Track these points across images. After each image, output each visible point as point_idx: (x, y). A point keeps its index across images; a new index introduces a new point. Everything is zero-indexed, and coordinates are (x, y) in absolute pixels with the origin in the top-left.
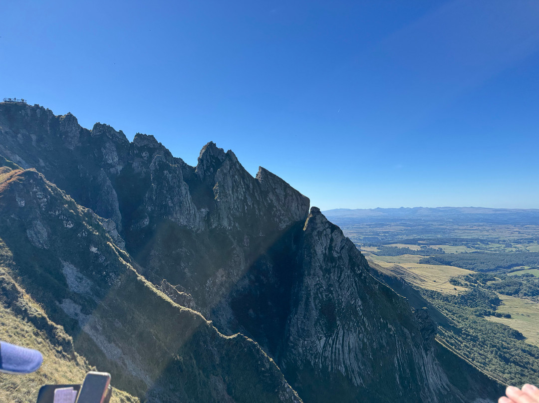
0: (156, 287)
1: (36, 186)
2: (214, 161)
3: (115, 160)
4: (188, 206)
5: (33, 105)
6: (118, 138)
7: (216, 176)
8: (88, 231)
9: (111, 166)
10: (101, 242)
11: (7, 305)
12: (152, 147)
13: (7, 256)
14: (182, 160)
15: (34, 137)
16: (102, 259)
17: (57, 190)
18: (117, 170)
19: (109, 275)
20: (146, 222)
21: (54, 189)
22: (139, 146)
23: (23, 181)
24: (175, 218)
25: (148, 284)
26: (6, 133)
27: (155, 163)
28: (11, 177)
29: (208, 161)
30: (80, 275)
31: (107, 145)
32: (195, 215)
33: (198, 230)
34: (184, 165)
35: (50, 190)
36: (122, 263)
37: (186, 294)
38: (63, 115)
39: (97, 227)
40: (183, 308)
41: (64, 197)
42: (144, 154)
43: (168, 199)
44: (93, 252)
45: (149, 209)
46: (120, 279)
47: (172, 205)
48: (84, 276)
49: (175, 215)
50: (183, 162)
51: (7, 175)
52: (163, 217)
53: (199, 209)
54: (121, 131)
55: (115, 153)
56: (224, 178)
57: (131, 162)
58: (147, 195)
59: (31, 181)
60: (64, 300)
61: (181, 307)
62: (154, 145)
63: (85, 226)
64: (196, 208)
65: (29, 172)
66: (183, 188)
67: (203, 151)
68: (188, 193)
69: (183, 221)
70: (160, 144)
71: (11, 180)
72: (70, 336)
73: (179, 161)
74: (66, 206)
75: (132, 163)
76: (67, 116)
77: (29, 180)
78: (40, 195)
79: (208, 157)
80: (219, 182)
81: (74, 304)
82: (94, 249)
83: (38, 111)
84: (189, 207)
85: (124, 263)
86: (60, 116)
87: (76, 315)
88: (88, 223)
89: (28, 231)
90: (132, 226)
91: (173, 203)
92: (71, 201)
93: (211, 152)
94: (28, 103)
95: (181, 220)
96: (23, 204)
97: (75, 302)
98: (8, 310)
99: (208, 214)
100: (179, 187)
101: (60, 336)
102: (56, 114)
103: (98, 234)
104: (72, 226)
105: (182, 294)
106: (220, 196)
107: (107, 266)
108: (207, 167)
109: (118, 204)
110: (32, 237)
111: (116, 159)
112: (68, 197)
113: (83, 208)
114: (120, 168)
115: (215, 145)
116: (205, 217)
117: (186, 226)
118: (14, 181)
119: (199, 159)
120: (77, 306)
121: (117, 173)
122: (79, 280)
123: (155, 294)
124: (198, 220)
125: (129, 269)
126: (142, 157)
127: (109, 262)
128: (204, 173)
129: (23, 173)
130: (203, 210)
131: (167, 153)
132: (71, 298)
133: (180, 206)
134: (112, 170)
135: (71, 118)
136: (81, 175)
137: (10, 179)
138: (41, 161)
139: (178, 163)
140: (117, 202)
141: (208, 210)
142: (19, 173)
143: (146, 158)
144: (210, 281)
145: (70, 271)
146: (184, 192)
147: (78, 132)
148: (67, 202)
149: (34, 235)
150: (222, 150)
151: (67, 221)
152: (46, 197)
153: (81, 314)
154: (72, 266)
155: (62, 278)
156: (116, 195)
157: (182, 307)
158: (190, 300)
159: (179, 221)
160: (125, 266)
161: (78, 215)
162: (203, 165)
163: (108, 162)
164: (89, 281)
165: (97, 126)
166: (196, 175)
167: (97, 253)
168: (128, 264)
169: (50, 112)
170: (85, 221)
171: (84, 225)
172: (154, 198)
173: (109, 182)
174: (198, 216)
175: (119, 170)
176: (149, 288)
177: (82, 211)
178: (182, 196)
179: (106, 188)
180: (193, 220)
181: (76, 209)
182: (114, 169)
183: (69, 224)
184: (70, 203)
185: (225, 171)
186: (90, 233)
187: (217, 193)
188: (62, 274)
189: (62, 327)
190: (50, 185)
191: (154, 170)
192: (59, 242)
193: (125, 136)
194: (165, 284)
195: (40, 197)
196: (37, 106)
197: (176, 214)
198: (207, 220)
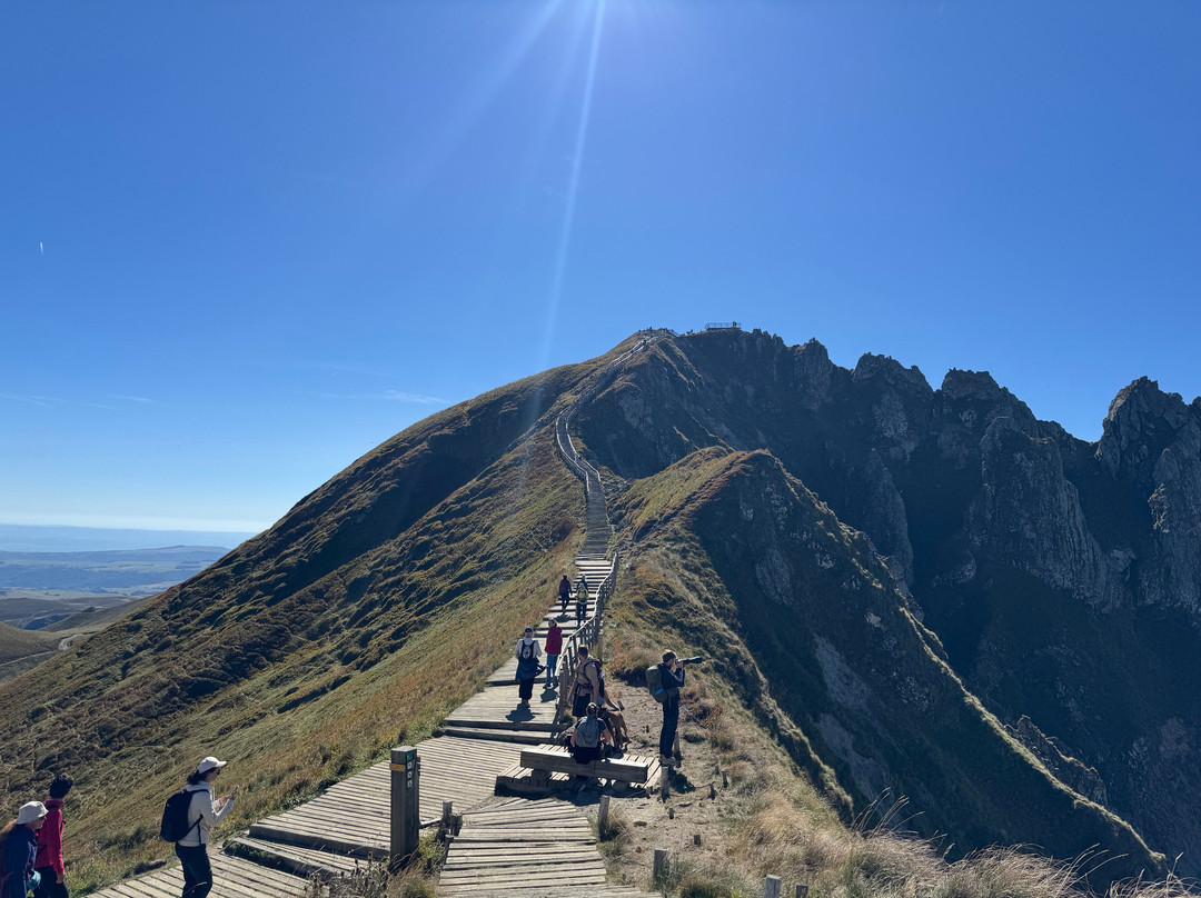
0: (1008, 730)
1: (771, 483)
2: (1152, 426)
3: (901, 431)
4: (1076, 539)
5: (751, 332)
6: (908, 382)
7: (1157, 467)
8: (862, 577)
9: (893, 442)
10: (887, 604)
11: (746, 703)
12: (984, 397)
13: (729, 610)
14: (1058, 425)
15: (750, 390)
16: (890, 643)
17: (804, 491)
18: (904, 451)
19: (904, 681)
20: (970, 571)
21: (799, 491)
22: (954, 397)
23: (751, 473)
24: (1041, 570)
25: (990, 717)
26: (709, 385)
27: (993, 435)
28: (732, 464)
29: (1132, 426)
30: (848, 670)
31: (886, 398)
32: (1095, 564)
33: (1103, 604)
34: (1065, 438)
35: (793, 490)
36: (930, 658)
37: (1082, 765)
38: (802, 345)
39: (878, 572)
40: (1081, 799)
41: (817, 506)
42: (965, 416)
43: (1023, 521)
44: (871, 625)
45: (977, 541)
46: (928, 695)
47: (1034, 535)
48: (854, 674)
49: (1039, 561)
50: (1062, 432)
51: (724, 461)
52: (1011, 563)
53: (1106, 550)
54: (915, 368)
55: (902, 416)
56: (1182, 473)
57: (935, 433)
58: (971, 509)
59: (763, 473)
60: (821, 715)
61: (1075, 794)
62: (988, 394)
63: (856, 567)
64: (1097, 548)
65: (760, 455)
66: (1063, 495)
67: (1120, 402)
68: (1077, 506)
69: (1061, 577)
70: (1005, 389)
71: (732, 471)
72: (848, 794)
73: (1052, 428)
74: (821, 523)
75: (937, 437)
76: (807, 345)
77: (760, 472)
78: (776, 499)
79: (1134, 417)
80: (1168, 484)
81: (840, 730)
82: (873, 619)
83: (759, 341)
84: (1080, 542)
85: (935, 658)
86: (795, 347)
87: (845, 752)
88: (860, 561)
89: (757, 568)
90: (937, 577)
91: (1035, 530)
92: (828, 515)
93: (1144, 405)
94: (743, 329)
95: (1057, 576)
96: (750, 514)
97: (843, 724)
98: (749, 713)
99: (1134, 564)
100: (1053, 492)
101: (831, 789)
102: (789, 344)
103: (880, 586)
104: (830, 565)
105: (1072, 763)
106: (1169, 520)
107: (899, 660)
108: (1130, 442)
109: (906, 526)
110: (764, 578)
111: (903, 428)
112: (822, 507)
113: (852, 531)
114: (910, 447)
115: (1155, 384)
116: (1124, 573)
117: (1070, 591)
118: (737, 473)
119: (1106, 423)
120: (846, 734)
121: (905, 458)
122: (845, 680)
123: (1008, 746)
124: (1103, 578)
125: (945, 674)
126: (960, 421)
127: (904, 652)
128: (1122, 456)
129: (750, 459)
130: (1117, 553)
131: (1022, 410)
132: (835, 716)
133: (1055, 542)
134: (893, 451)
135: (816, 350)
136: (832, 462)
137: (730, 469)
138: (760, 434)
139: (1049, 434)
140: (904, 520)
141: (1133, 556)
142: (744, 458)
143: (969, 425)
144: (1141, 746)
145: (828, 657)
146: (1065, 505)
147: (828, 376)
148: (822, 516)
149: (767, 576)
150: (1177, 397)
151: (823, 553)
152: (786, 504)
153: (853, 754)
154: (831, 648)
155: (815, 669)
156: (903, 507)
157: (1079, 796)
158: (1094, 783)
159: (1051, 576)
160: (938, 667)
161: (842, 544)
162: (1119, 439)
163: (886, 434)
164: (864, 686)
165: (866, 360)
166: (1099, 463)
167: (879, 629)
168: (943, 663)
169: (779, 340)
170: (856, 557)
171: (853, 565)
172: (989, 516)
173: (887, 478)
174: (1102, 567)
175: (908, 451)
176: (992, 729)
177: (850, 536)
178: (1061, 514)
179: (881, 489)
180: (1090, 577)
181: (837, 531)
182: (897, 449)
183: (826, 561)
184: (827, 518)
185: (1186, 454)
186: (866, 584)
187: (1162, 511)
188: (816, 660)
189: (832, 771)
190: (792, 481)
191: (990, 453)
192: (808, 594)
193: (923, 377)
194: (1027, 726)
195: (778, 503)
196: (757, 331)
197: (1044, 557)
198: (1131, 580)
